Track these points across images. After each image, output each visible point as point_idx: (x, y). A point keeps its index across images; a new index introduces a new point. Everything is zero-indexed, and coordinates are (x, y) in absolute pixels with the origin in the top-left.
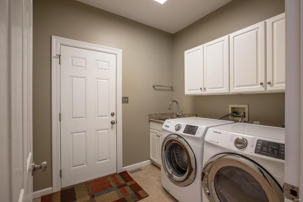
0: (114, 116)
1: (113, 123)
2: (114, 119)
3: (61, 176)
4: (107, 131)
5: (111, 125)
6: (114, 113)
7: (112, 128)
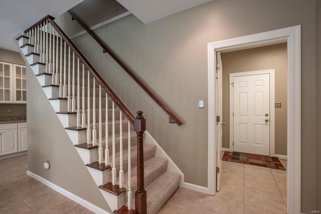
0: (268, 116)
1: (267, 121)
2: (268, 118)
3: (233, 145)
4: (262, 125)
5: (265, 122)
6: (268, 114)
7: (266, 124)
